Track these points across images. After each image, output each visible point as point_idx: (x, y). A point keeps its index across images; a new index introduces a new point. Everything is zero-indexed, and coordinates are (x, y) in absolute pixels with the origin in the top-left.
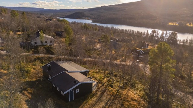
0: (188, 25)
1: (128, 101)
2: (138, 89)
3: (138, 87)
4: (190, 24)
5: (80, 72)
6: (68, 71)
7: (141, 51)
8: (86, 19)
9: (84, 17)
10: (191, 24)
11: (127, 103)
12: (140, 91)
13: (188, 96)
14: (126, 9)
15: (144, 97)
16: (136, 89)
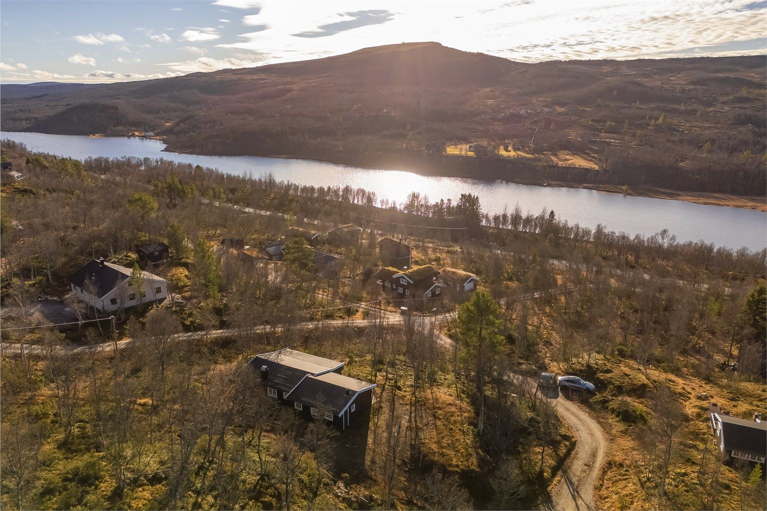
0: (502, 152)
1: (440, 409)
2: (442, 384)
3: (442, 380)
4: (506, 150)
5: (333, 372)
6: (313, 374)
7: (402, 277)
8: (133, 135)
9: (121, 128)
10: (510, 148)
11: (440, 412)
12: (448, 386)
13: (529, 379)
14: (290, 91)
15: (460, 396)
16: (440, 385)
